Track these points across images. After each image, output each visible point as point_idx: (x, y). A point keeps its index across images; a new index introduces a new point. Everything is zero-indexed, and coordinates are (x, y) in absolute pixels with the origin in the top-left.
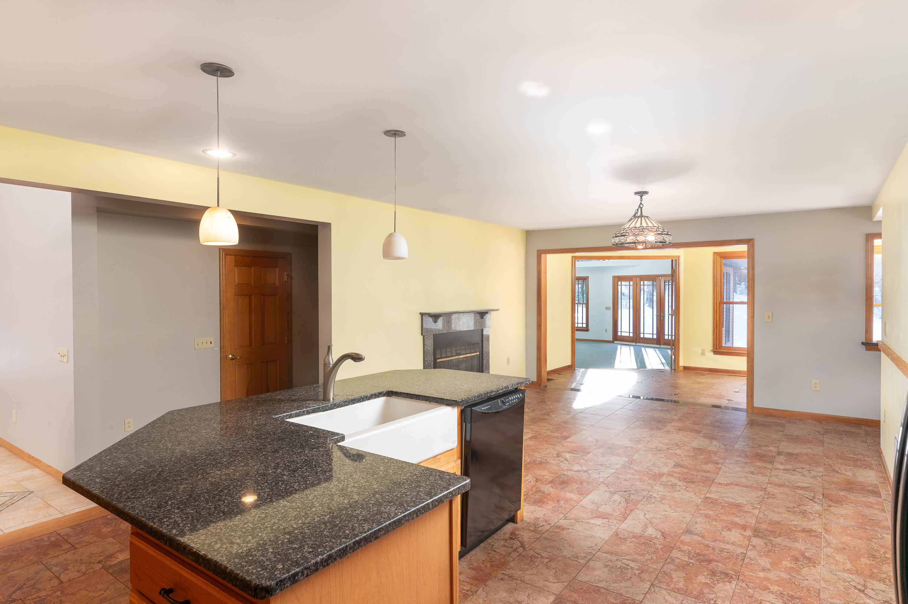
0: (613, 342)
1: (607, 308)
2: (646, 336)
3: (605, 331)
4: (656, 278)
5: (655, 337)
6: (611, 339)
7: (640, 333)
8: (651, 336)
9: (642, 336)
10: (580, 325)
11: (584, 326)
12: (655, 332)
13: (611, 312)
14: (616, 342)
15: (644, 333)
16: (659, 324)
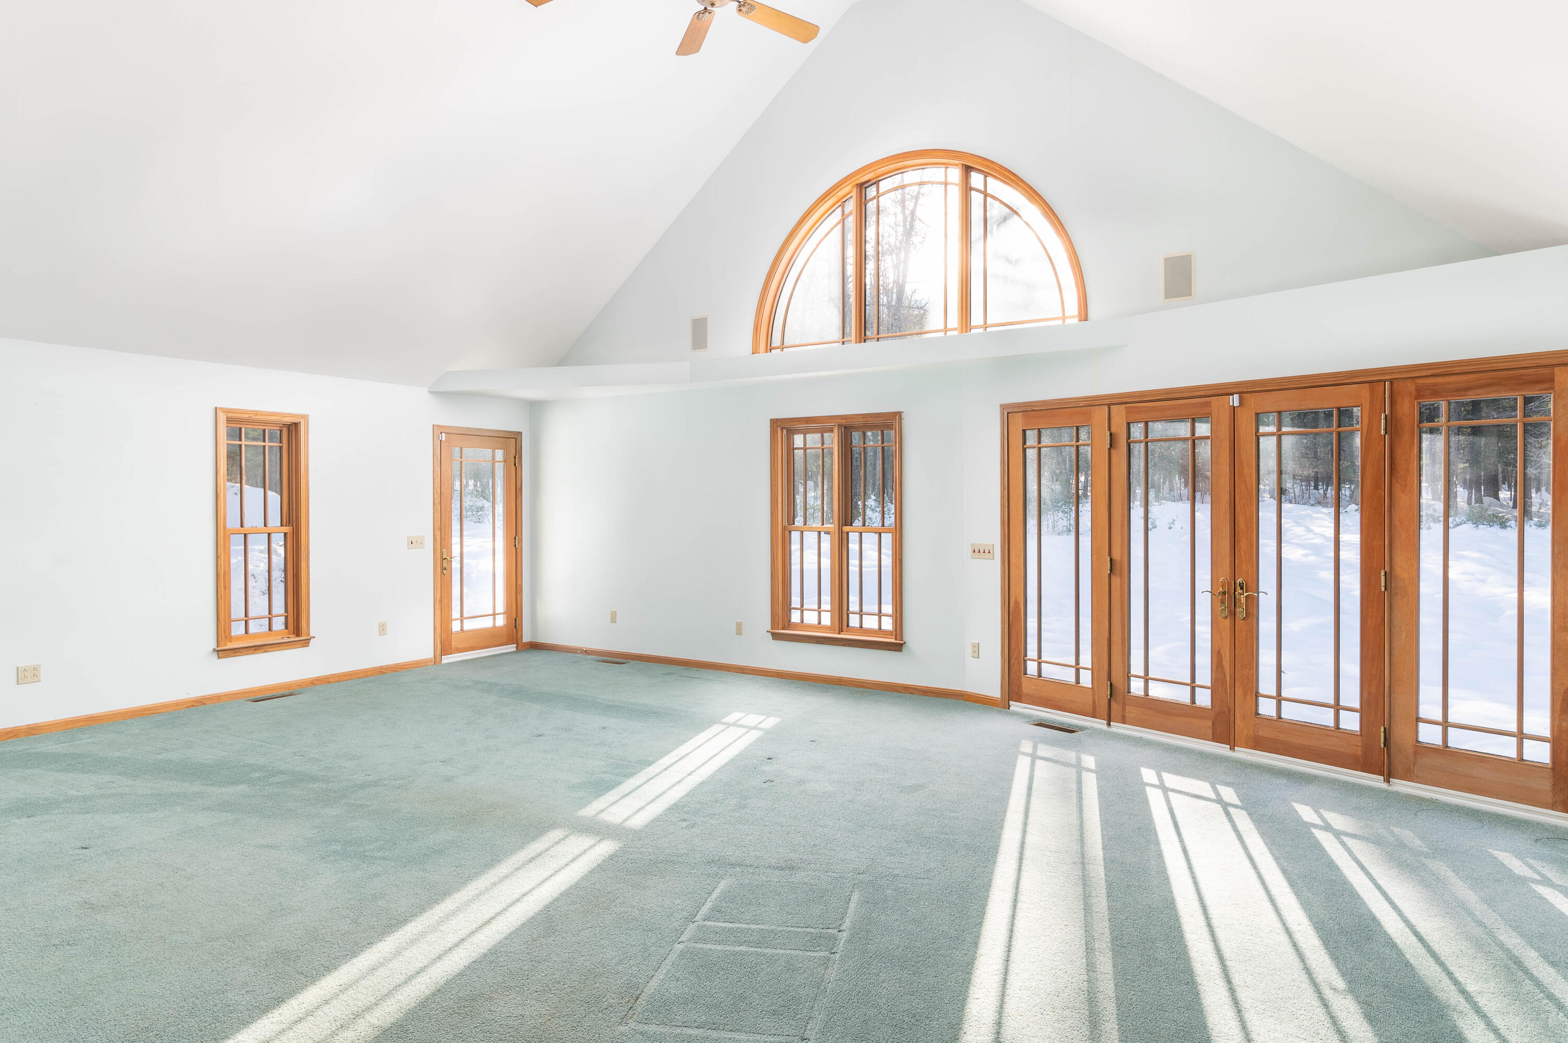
0: (1001, 705)
1: (979, 552)
2: (1158, 691)
3: (969, 650)
4: (1208, 404)
5: (1204, 699)
6: (993, 688)
7: (1128, 676)
8: (1181, 695)
9: (1137, 687)
10: (870, 623)
11: (887, 624)
12: (1204, 676)
13: (993, 569)
14: (1015, 706)
15: (1146, 679)
16: (1227, 635)
